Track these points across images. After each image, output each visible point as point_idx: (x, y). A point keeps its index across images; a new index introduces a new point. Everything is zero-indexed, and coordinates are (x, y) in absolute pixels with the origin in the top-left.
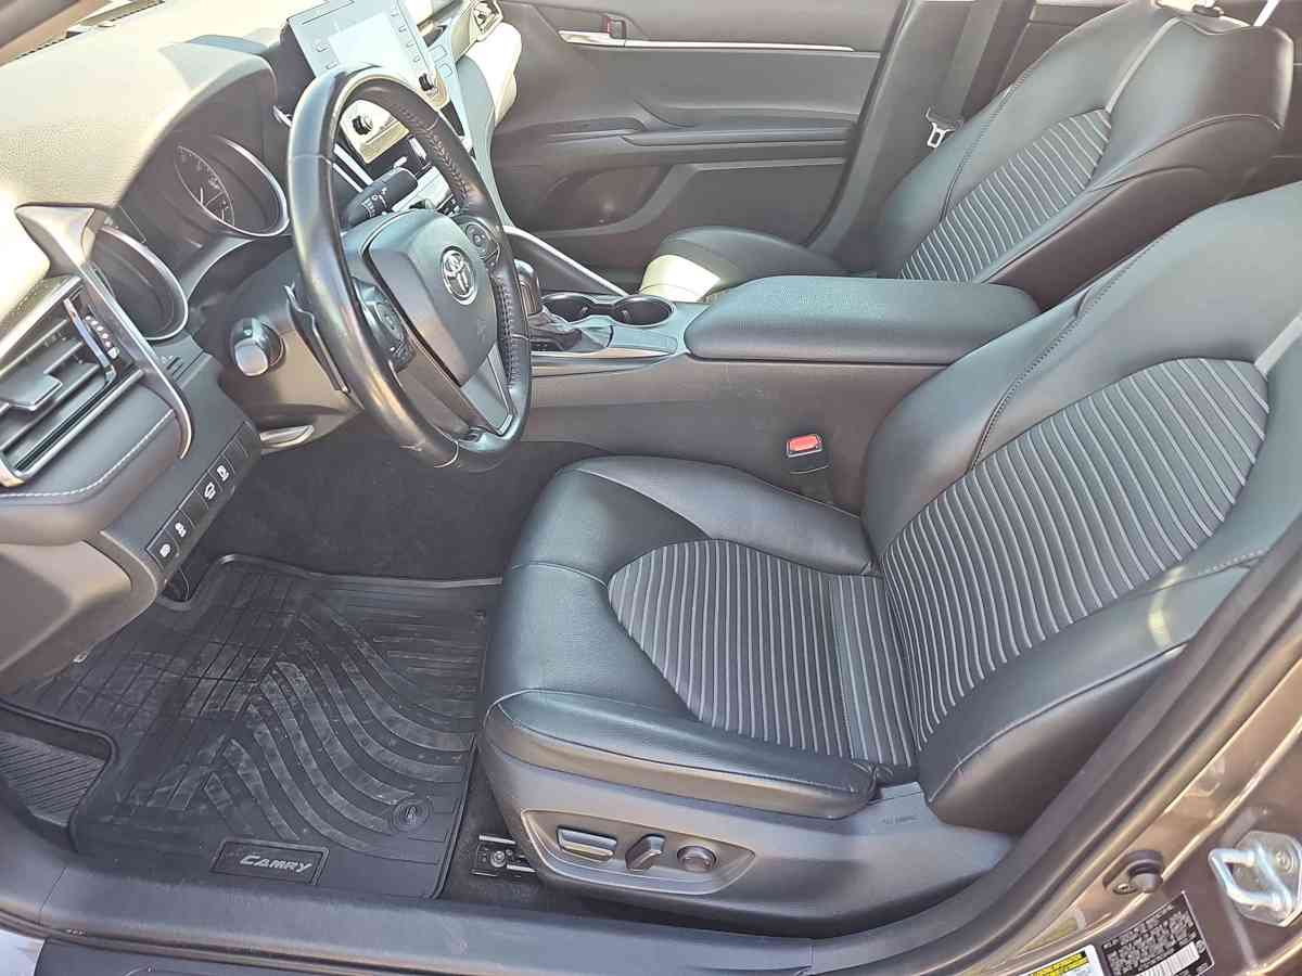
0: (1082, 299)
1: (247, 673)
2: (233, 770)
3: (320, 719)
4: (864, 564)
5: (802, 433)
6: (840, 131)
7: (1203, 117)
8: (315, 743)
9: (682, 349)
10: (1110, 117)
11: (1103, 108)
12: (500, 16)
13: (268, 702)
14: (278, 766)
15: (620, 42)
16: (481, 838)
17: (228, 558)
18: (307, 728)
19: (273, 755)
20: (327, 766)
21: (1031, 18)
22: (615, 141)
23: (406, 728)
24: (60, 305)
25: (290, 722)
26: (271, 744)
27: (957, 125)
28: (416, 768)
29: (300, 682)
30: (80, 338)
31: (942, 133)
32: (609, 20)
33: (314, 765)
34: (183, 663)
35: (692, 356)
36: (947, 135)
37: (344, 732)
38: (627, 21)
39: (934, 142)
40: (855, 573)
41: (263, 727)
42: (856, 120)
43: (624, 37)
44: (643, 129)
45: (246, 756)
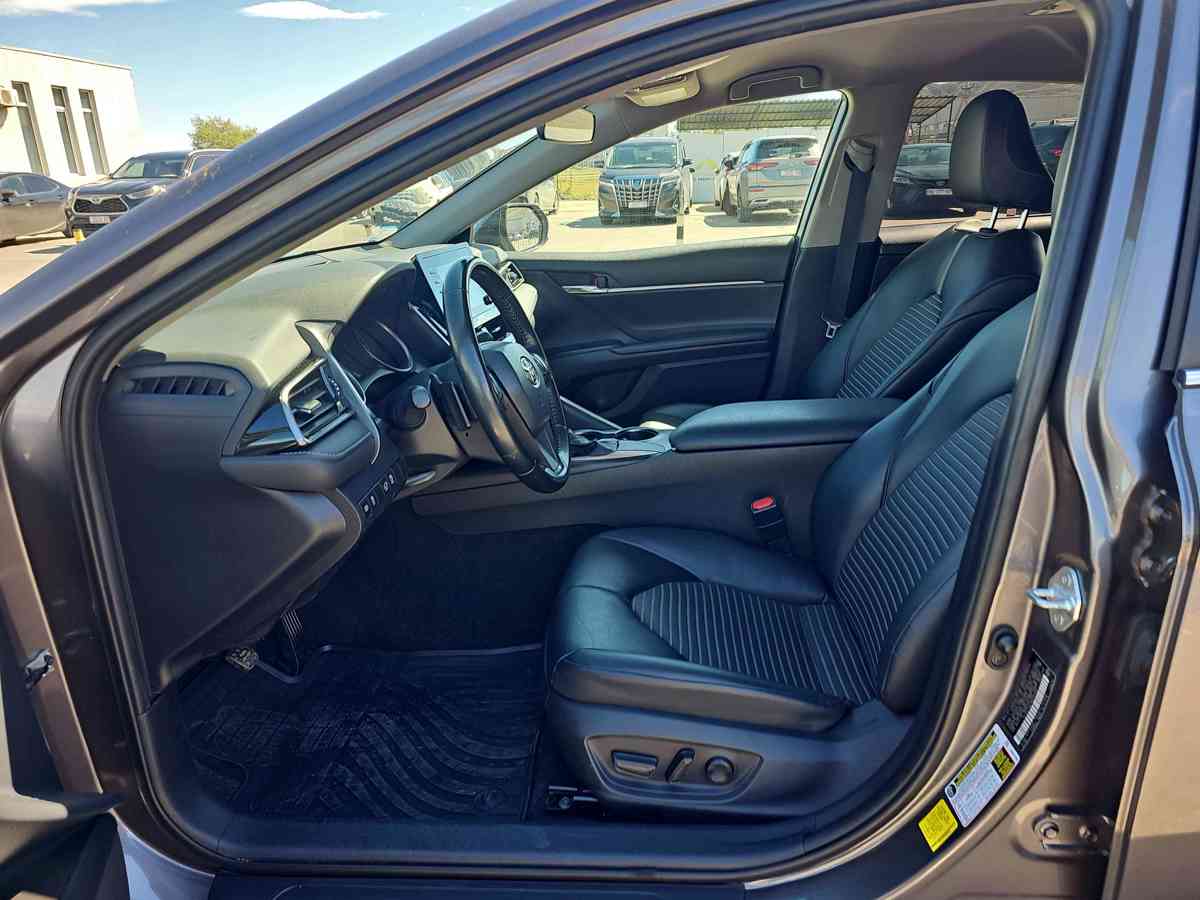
0: (931, 385)
1: (347, 723)
2: (342, 784)
3: (407, 747)
4: (822, 595)
5: (760, 496)
6: (763, 335)
7: (993, 279)
8: (406, 763)
9: (668, 447)
10: (941, 297)
11: (935, 293)
12: (522, 280)
13: (365, 739)
14: (378, 779)
15: (605, 291)
16: (551, 787)
17: (327, 648)
18: (398, 752)
19: (372, 773)
20: (415, 775)
21: (881, 252)
22: (603, 354)
23: (477, 748)
24: (317, 370)
25: (386, 751)
26: (371, 765)
27: (844, 322)
28: (487, 771)
29: (390, 725)
30: (325, 388)
31: (835, 328)
32: (596, 277)
33: (406, 776)
34: (294, 718)
35: (678, 451)
36: (838, 329)
37: (426, 753)
38: (609, 278)
39: (830, 334)
40: (818, 603)
41: (363, 755)
42: (773, 327)
43: (607, 286)
44: (623, 345)
45: (351, 774)
